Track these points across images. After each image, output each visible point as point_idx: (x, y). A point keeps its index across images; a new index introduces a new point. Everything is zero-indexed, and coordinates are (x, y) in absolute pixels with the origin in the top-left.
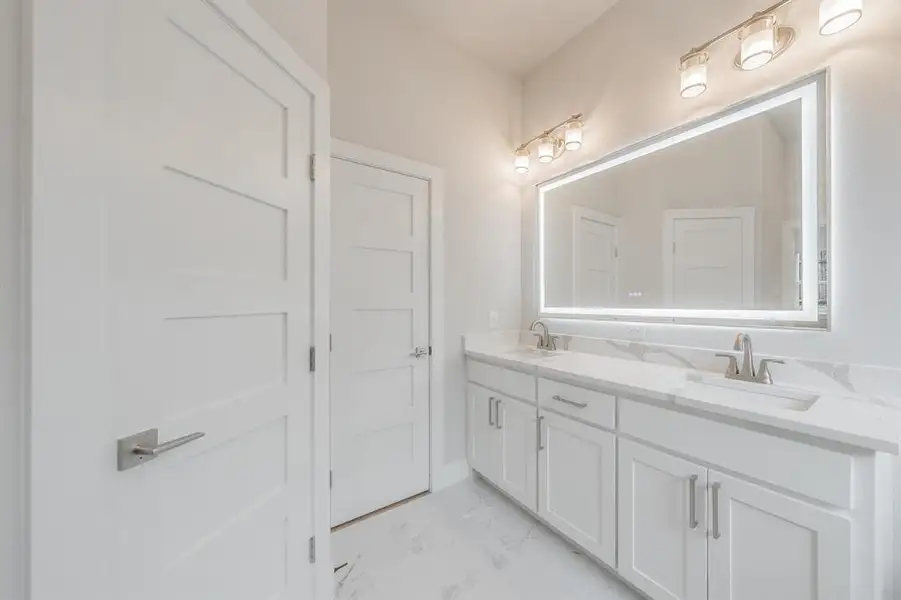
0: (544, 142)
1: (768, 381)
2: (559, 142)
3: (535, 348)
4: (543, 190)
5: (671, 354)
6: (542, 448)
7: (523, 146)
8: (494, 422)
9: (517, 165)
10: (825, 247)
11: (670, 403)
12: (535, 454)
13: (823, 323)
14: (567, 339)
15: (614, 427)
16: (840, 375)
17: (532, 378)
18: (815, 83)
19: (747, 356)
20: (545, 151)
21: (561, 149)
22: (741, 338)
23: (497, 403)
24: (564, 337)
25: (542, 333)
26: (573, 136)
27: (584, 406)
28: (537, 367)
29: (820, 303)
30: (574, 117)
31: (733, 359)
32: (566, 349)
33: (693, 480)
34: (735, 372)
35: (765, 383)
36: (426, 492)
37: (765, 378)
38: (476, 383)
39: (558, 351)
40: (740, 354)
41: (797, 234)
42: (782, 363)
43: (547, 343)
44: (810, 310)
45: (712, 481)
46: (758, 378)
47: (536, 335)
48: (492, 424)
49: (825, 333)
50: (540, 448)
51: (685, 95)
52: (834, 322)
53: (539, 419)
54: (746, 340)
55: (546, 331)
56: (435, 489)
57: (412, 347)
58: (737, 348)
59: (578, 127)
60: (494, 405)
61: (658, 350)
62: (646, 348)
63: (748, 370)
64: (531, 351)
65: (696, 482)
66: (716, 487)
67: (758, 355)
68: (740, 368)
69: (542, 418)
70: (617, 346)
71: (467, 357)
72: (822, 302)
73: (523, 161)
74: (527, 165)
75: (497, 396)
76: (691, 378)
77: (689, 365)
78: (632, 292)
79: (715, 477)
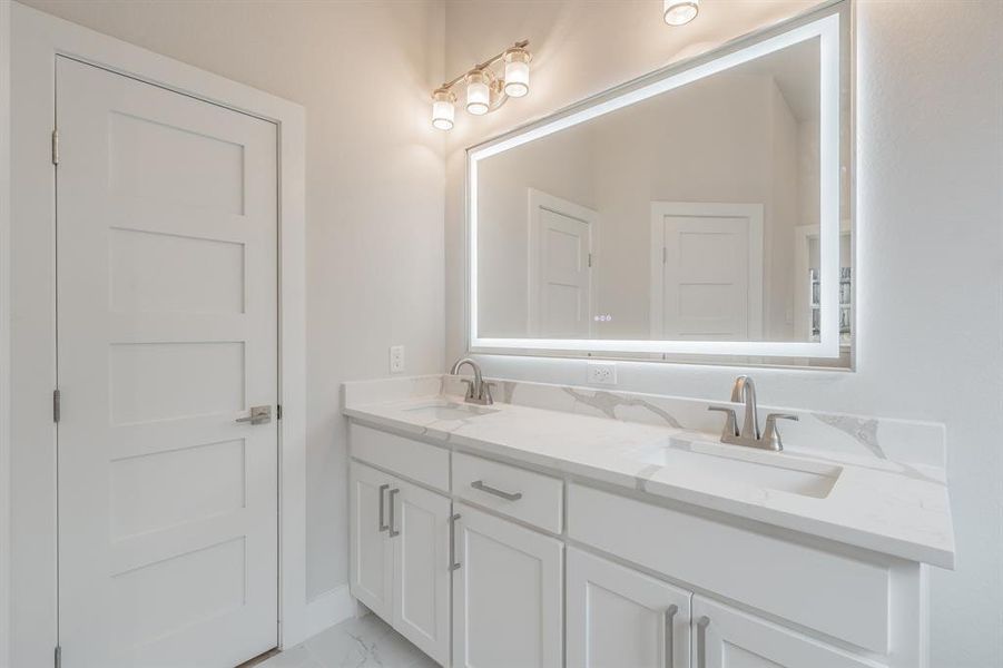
0: (475, 81)
1: (777, 447)
2: (498, 85)
3: (460, 401)
4: (477, 156)
5: (651, 408)
6: (458, 566)
7: (446, 87)
8: (388, 527)
9: (436, 115)
10: (849, 261)
11: (640, 492)
12: (448, 574)
13: (846, 360)
14: (509, 387)
15: (560, 532)
16: (867, 434)
17: (446, 453)
18: (838, 14)
19: (749, 410)
20: (477, 95)
21: (502, 94)
22: (741, 382)
23: (393, 492)
24: (506, 383)
25: (472, 377)
26: (516, 74)
27: (518, 496)
28: (449, 435)
29: (842, 332)
30: (517, 45)
31: (731, 413)
32: (507, 401)
33: (671, 612)
34: (733, 435)
35: (773, 449)
36: (274, 651)
37: (773, 440)
38: (361, 462)
39: (496, 405)
40: (740, 408)
41: (814, 242)
42: (794, 418)
43: (479, 393)
44: (829, 343)
45: (698, 615)
46: (762, 441)
47: (463, 381)
48: (383, 528)
49: (847, 374)
50: (454, 566)
51: (669, 18)
52: (859, 359)
53: (454, 518)
54: (748, 385)
55: (478, 375)
56: (286, 645)
57: (243, 408)
58: (736, 398)
59: (523, 60)
60: (387, 496)
61: (633, 402)
62: (617, 400)
63: (751, 432)
64: (454, 406)
65: (674, 617)
66: (703, 625)
67: (764, 407)
68: (741, 427)
69: (458, 517)
70: (580, 397)
71: (348, 419)
72: (845, 330)
73: (444, 110)
74: (451, 117)
75: (394, 483)
76: (676, 444)
77: (675, 424)
78: (600, 315)
79: (703, 606)
